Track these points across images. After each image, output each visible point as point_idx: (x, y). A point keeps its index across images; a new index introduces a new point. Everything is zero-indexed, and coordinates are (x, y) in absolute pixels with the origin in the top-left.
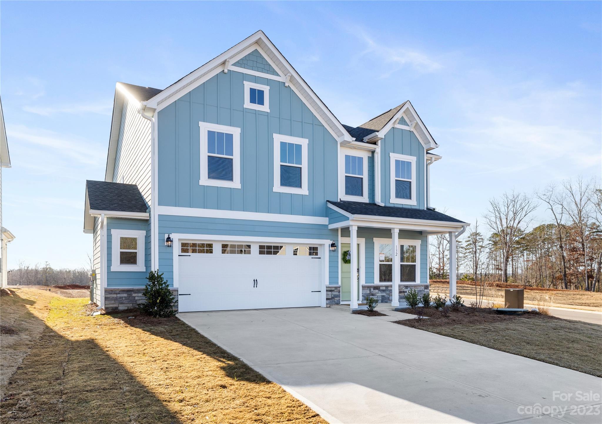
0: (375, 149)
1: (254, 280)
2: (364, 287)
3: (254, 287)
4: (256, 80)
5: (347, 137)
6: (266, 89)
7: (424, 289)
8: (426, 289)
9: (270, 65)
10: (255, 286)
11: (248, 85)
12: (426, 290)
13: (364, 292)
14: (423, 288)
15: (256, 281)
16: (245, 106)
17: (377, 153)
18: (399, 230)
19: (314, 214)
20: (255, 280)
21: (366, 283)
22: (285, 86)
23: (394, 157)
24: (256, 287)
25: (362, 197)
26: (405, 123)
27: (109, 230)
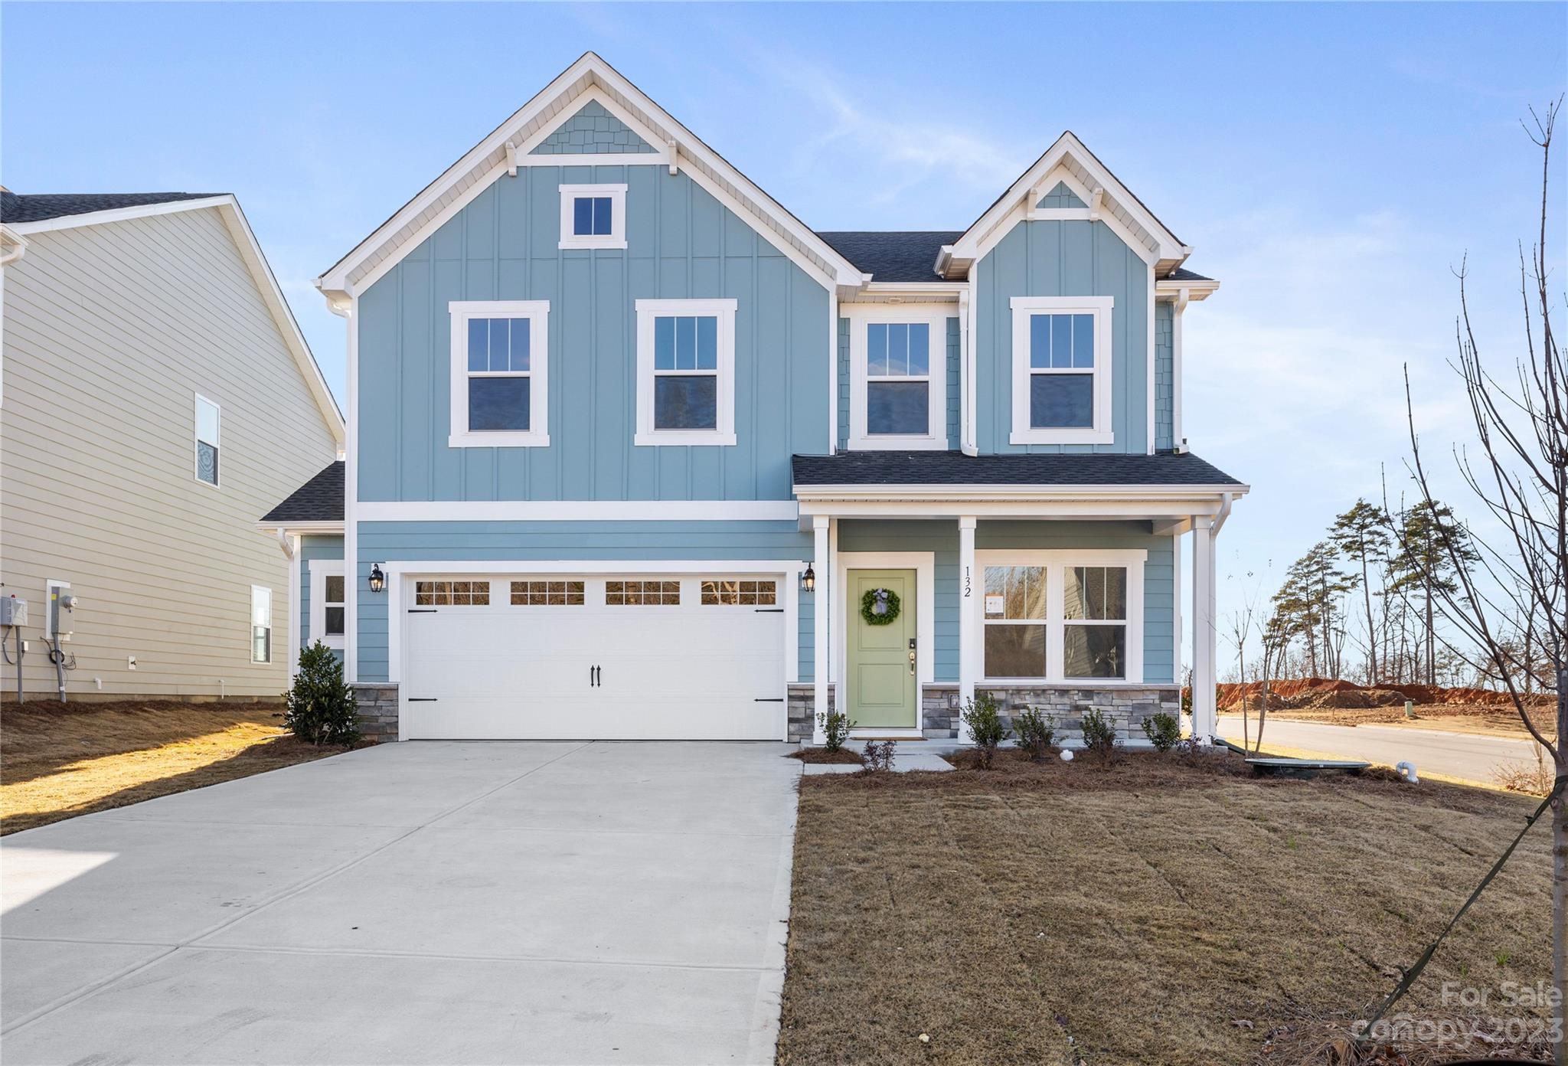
0: (959, 292)
1: (593, 669)
2: (928, 691)
3: (592, 685)
4: (594, 175)
5: (849, 275)
6: (617, 193)
7: (1157, 702)
8: (1168, 700)
9: (630, 130)
10: (596, 682)
11: (569, 194)
12: (1165, 705)
13: (931, 706)
14: (1155, 698)
15: (596, 672)
16: (563, 245)
17: (964, 303)
18: (978, 522)
19: (757, 494)
20: (596, 668)
21: (936, 679)
22: (671, 173)
23: (1024, 309)
24: (599, 685)
25: (924, 436)
26: (1073, 201)
27: (304, 562)
